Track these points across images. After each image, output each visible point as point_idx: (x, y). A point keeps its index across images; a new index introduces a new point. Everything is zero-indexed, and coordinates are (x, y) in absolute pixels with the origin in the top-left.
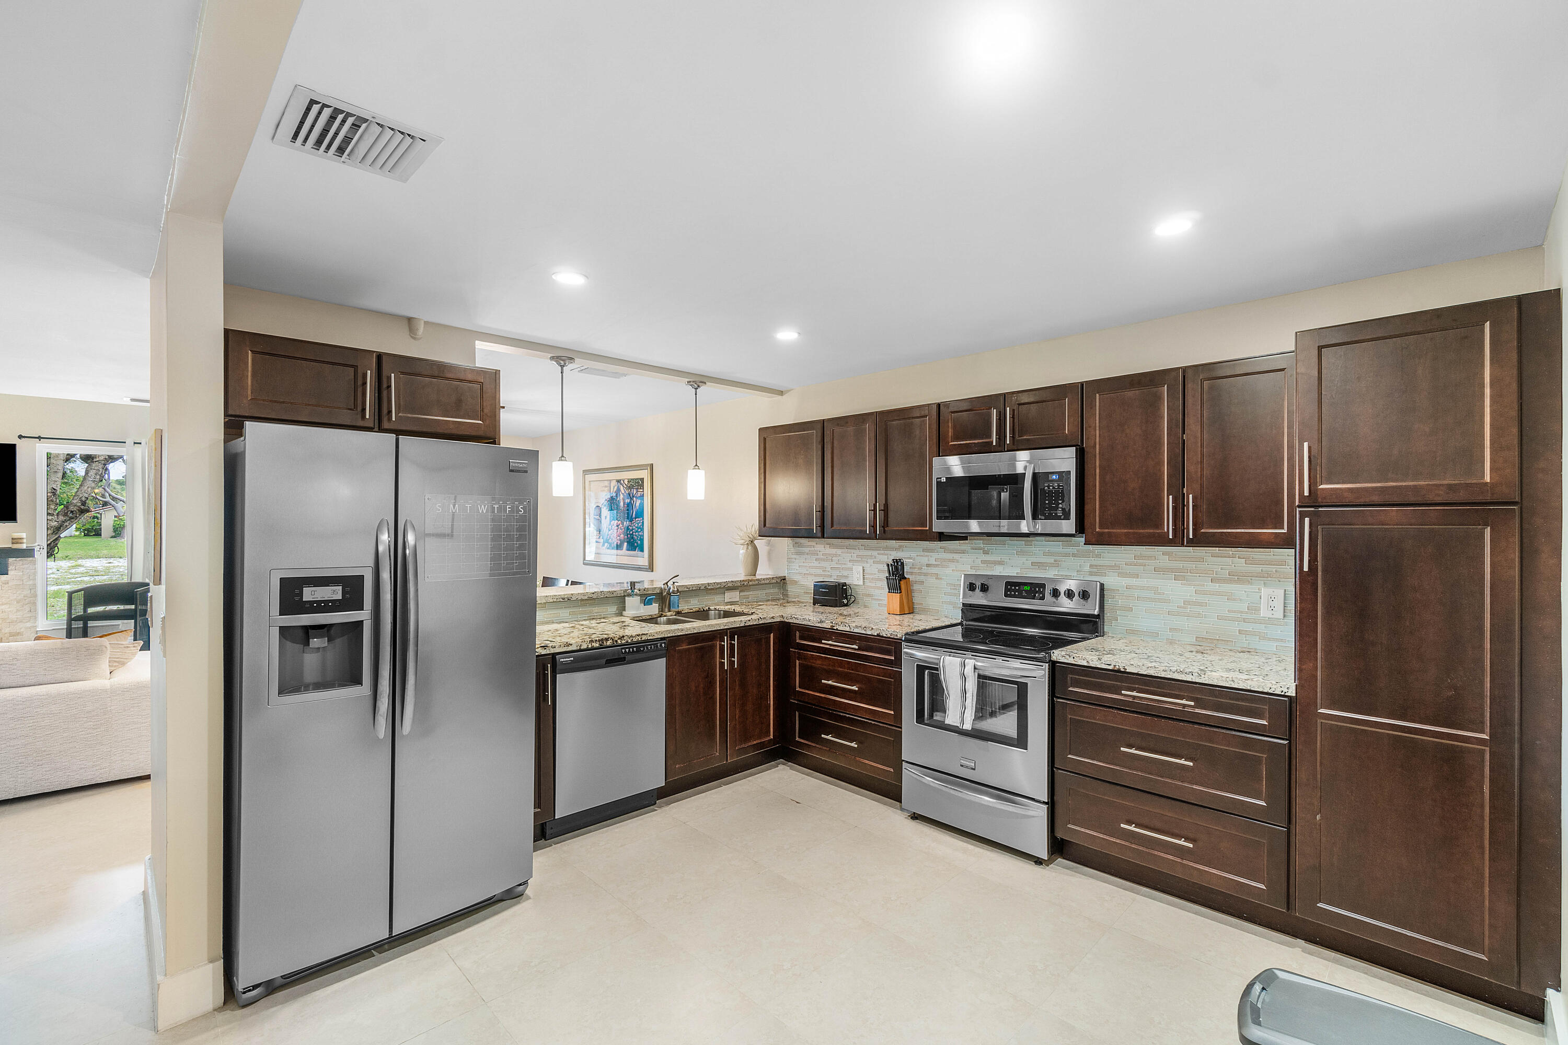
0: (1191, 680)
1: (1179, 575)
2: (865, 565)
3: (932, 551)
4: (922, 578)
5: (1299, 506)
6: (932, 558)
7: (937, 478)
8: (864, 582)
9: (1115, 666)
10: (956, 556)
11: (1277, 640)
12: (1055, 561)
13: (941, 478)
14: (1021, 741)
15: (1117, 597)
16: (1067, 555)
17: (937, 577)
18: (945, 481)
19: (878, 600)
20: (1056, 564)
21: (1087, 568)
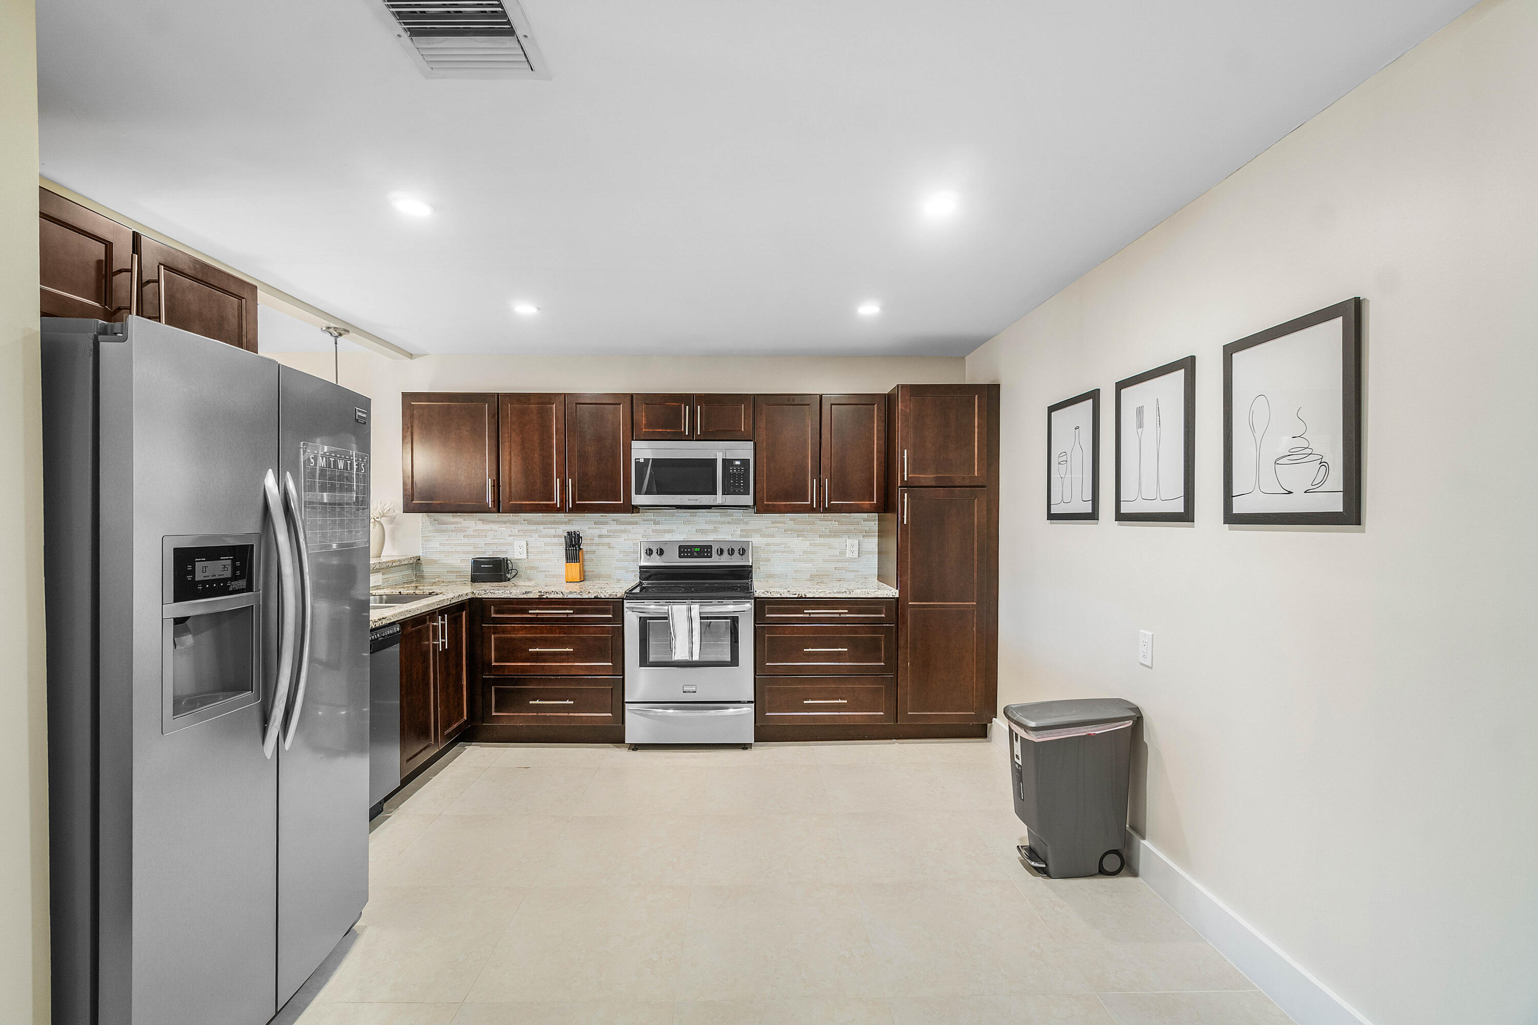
0: (845, 597)
1: (800, 534)
2: (528, 539)
3: (606, 523)
4: (594, 548)
5: (900, 487)
6: (604, 530)
7: (635, 459)
8: (527, 555)
9: (799, 595)
10: (627, 527)
11: (854, 571)
12: (715, 528)
13: (639, 459)
14: (734, 661)
15: (760, 552)
16: (724, 523)
17: (609, 546)
18: (643, 461)
19: (545, 571)
20: (715, 531)
21: (739, 532)
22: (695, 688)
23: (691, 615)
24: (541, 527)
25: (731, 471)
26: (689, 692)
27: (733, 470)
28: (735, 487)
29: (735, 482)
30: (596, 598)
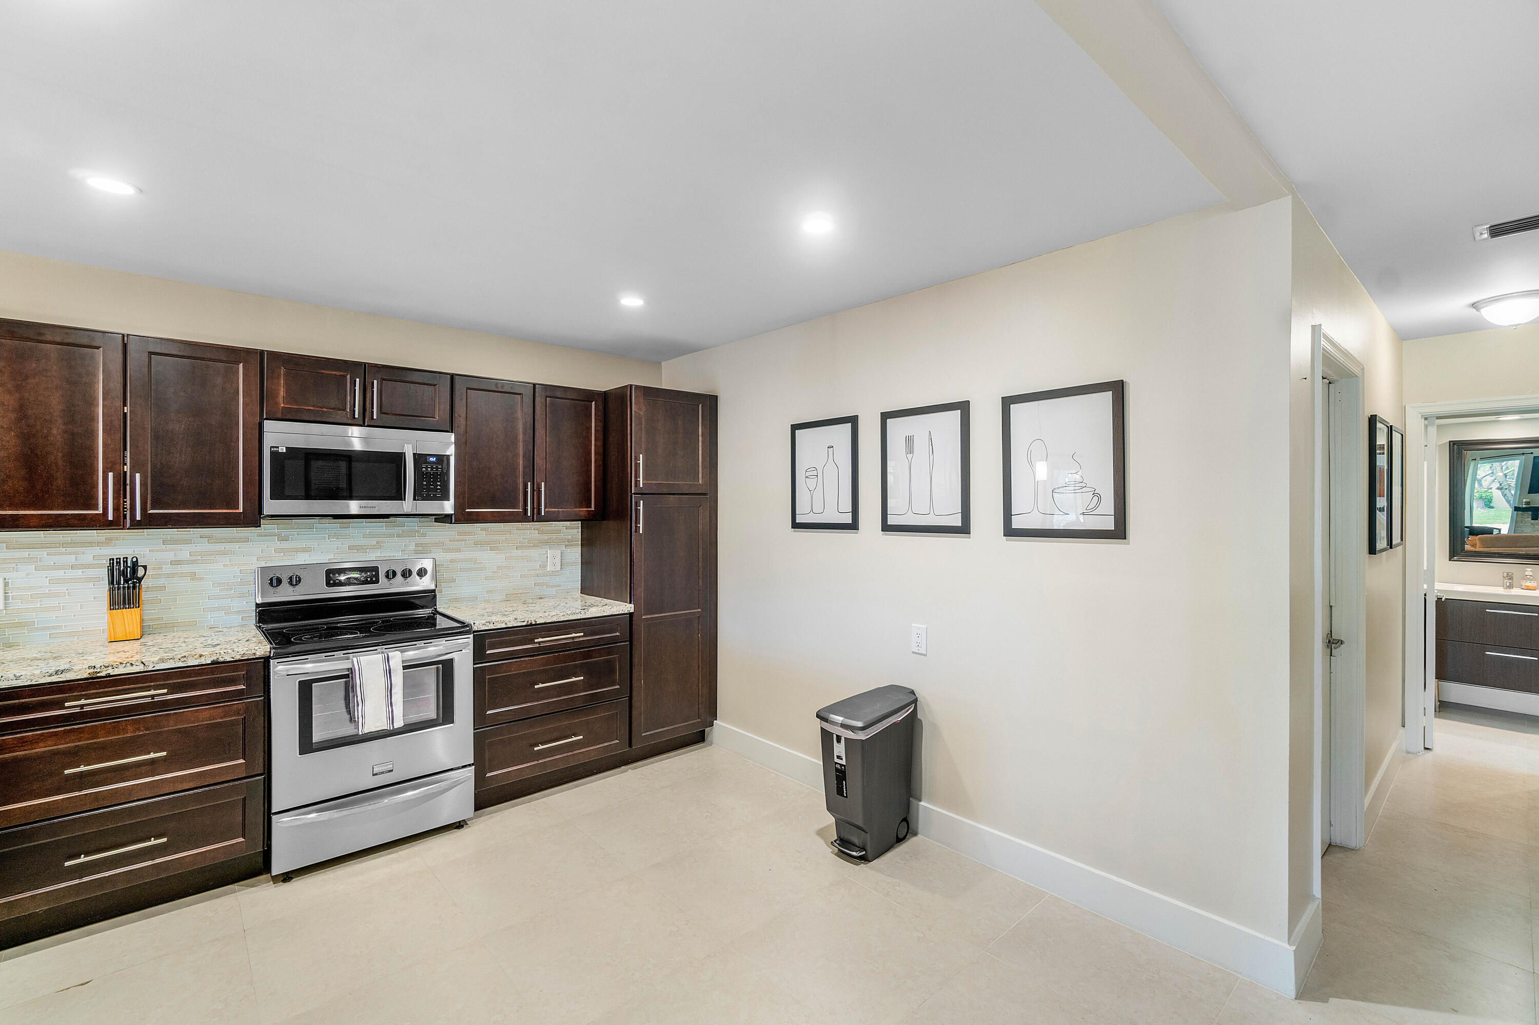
0: (580, 618)
1: (494, 547)
2: (7, 575)
3: (188, 542)
4: (162, 581)
5: (634, 494)
6: (184, 552)
7: (271, 447)
8: (5, 604)
9: (528, 621)
10: (229, 546)
11: (555, 586)
12: (377, 543)
13: (278, 447)
14: (447, 716)
15: (442, 571)
16: (392, 536)
17: (193, 576)
18: (285, 451)
20: (378, 546)
21: (412, 547)
22: (391, 766)
23: (389, 666)
24: (43, 553)
25: (424, 469)
26: (382, 773)
27: (427, 468)
28: (429, 490)
29: (428, 484)
30: (213, 663)
